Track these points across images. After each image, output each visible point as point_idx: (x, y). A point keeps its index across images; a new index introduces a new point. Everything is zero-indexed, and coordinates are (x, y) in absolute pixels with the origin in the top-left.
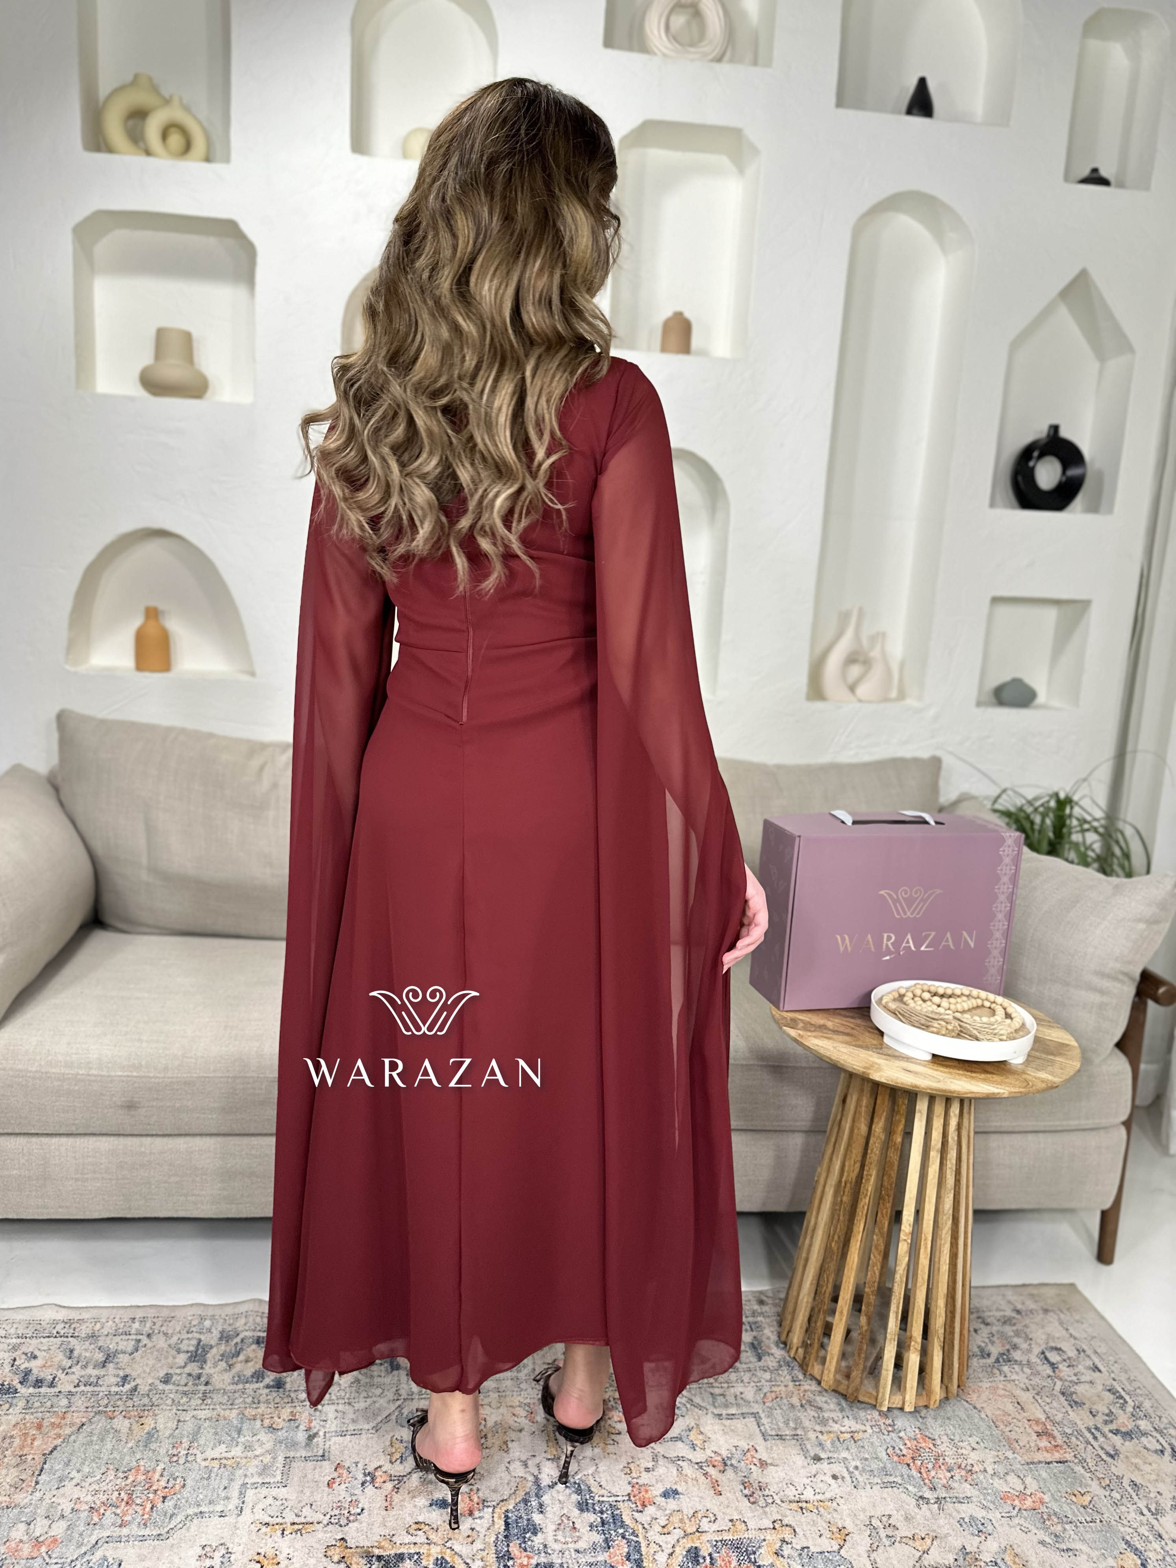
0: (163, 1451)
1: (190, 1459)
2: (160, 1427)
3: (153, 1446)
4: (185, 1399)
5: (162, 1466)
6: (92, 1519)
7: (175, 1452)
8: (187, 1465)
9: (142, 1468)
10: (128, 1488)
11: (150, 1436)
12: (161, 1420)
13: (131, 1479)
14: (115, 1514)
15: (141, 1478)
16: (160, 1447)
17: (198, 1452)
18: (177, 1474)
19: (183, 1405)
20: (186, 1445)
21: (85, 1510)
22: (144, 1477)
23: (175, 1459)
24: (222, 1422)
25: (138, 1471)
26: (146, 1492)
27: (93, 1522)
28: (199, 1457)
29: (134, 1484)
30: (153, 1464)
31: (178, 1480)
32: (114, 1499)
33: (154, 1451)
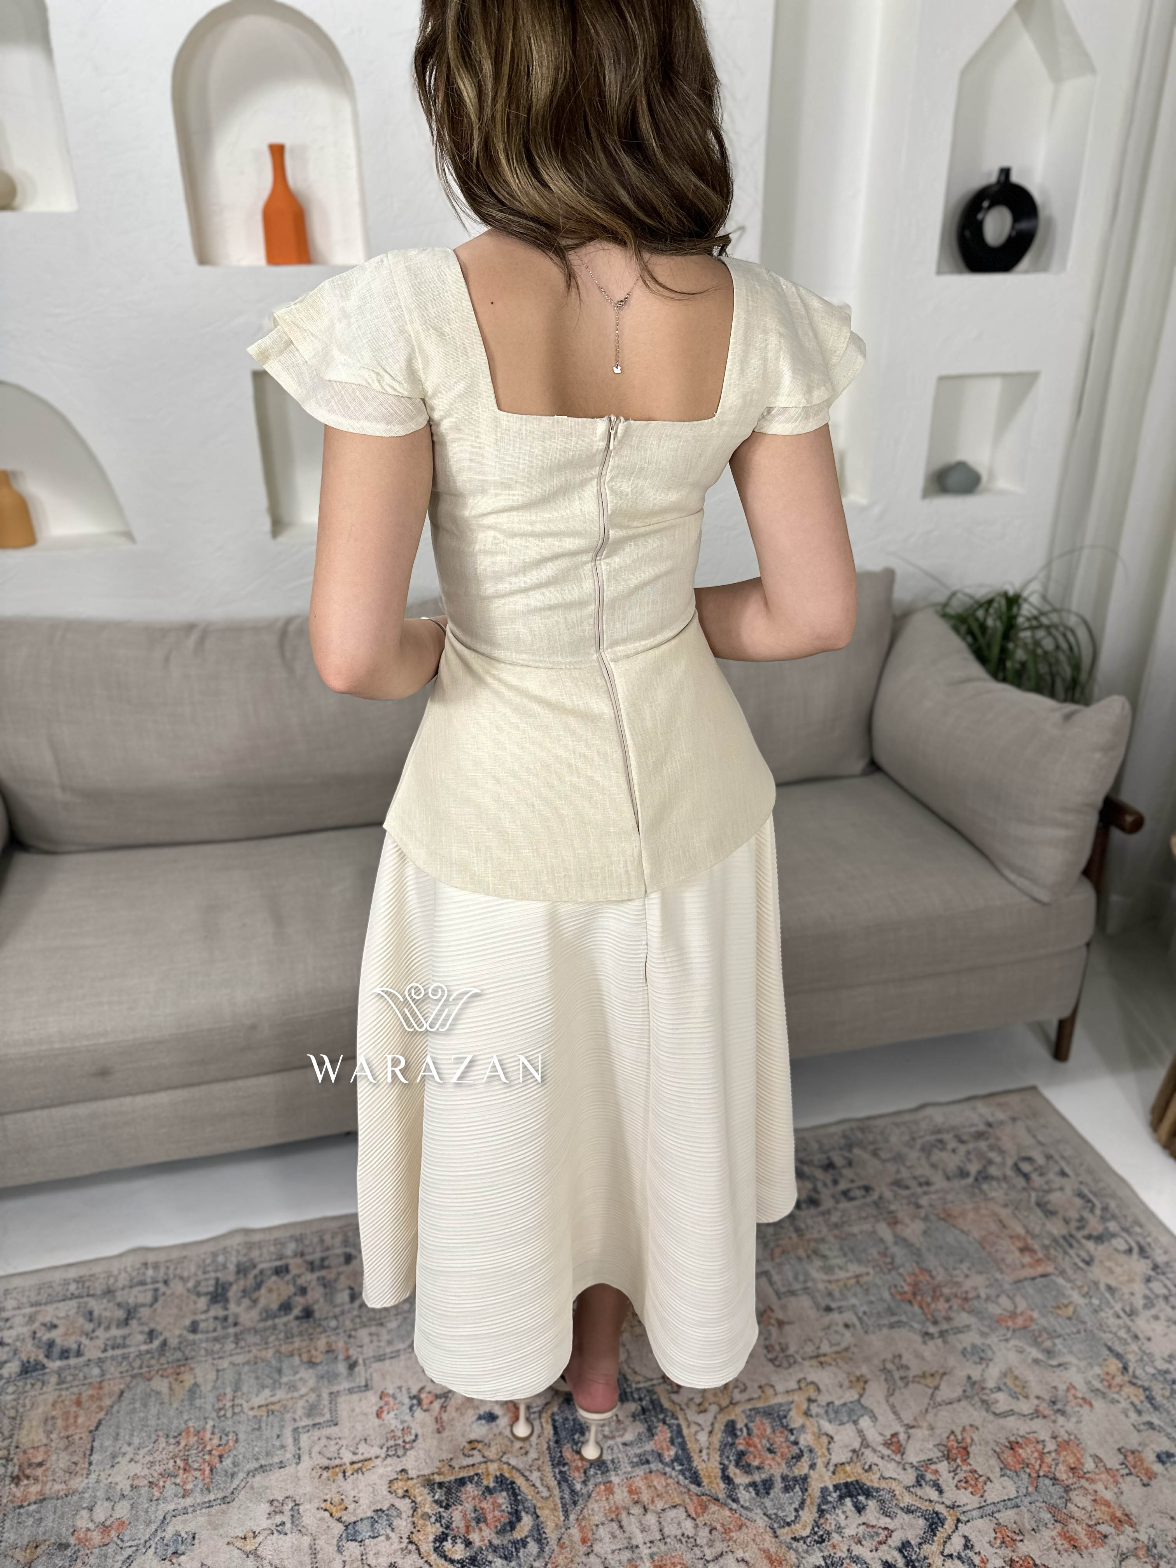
0: (209, 1407)
1: (237, 1410)
2: (200, 1380)
3: (198, 1402)
4: (217, 1347)
5: (210, 1423)
6: (153, 1495)
7: (220, 1405)
8: (236, 1417)
9: (192, 1430)
10: (181, 1454)
11: (193, 1391)
12: (198, 1371)
13: (183, 1443)
14: (176, 1484)
15: (193, 1440)
16: (205, 1403)
17: (243, 1402)
18: (227, 1429)
19: (218, 1352)
20: (229, 1396)
21: (144, 1486)
22: (196, 1438)
23: (222, 1413)
24: (261, 1365)
25: (188, 1433)
26: (201, 1455)
27: (155, 1498)
28: (246, 1406)
29: (187, 1448)
30: (201, 1423)
31: (230, 1437)
32: (172, 1469)
33: (200, 1408)
